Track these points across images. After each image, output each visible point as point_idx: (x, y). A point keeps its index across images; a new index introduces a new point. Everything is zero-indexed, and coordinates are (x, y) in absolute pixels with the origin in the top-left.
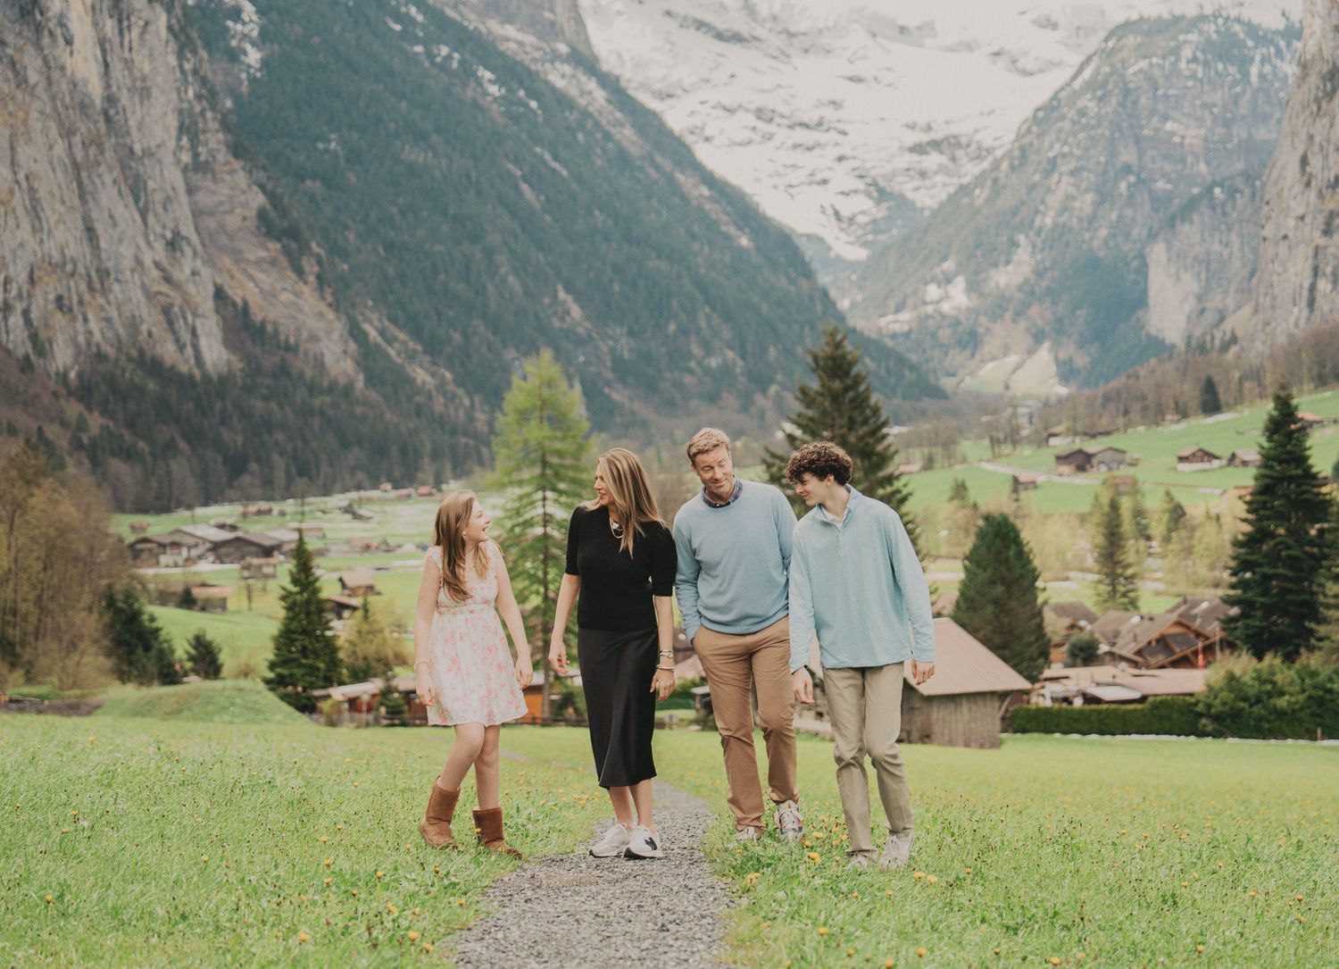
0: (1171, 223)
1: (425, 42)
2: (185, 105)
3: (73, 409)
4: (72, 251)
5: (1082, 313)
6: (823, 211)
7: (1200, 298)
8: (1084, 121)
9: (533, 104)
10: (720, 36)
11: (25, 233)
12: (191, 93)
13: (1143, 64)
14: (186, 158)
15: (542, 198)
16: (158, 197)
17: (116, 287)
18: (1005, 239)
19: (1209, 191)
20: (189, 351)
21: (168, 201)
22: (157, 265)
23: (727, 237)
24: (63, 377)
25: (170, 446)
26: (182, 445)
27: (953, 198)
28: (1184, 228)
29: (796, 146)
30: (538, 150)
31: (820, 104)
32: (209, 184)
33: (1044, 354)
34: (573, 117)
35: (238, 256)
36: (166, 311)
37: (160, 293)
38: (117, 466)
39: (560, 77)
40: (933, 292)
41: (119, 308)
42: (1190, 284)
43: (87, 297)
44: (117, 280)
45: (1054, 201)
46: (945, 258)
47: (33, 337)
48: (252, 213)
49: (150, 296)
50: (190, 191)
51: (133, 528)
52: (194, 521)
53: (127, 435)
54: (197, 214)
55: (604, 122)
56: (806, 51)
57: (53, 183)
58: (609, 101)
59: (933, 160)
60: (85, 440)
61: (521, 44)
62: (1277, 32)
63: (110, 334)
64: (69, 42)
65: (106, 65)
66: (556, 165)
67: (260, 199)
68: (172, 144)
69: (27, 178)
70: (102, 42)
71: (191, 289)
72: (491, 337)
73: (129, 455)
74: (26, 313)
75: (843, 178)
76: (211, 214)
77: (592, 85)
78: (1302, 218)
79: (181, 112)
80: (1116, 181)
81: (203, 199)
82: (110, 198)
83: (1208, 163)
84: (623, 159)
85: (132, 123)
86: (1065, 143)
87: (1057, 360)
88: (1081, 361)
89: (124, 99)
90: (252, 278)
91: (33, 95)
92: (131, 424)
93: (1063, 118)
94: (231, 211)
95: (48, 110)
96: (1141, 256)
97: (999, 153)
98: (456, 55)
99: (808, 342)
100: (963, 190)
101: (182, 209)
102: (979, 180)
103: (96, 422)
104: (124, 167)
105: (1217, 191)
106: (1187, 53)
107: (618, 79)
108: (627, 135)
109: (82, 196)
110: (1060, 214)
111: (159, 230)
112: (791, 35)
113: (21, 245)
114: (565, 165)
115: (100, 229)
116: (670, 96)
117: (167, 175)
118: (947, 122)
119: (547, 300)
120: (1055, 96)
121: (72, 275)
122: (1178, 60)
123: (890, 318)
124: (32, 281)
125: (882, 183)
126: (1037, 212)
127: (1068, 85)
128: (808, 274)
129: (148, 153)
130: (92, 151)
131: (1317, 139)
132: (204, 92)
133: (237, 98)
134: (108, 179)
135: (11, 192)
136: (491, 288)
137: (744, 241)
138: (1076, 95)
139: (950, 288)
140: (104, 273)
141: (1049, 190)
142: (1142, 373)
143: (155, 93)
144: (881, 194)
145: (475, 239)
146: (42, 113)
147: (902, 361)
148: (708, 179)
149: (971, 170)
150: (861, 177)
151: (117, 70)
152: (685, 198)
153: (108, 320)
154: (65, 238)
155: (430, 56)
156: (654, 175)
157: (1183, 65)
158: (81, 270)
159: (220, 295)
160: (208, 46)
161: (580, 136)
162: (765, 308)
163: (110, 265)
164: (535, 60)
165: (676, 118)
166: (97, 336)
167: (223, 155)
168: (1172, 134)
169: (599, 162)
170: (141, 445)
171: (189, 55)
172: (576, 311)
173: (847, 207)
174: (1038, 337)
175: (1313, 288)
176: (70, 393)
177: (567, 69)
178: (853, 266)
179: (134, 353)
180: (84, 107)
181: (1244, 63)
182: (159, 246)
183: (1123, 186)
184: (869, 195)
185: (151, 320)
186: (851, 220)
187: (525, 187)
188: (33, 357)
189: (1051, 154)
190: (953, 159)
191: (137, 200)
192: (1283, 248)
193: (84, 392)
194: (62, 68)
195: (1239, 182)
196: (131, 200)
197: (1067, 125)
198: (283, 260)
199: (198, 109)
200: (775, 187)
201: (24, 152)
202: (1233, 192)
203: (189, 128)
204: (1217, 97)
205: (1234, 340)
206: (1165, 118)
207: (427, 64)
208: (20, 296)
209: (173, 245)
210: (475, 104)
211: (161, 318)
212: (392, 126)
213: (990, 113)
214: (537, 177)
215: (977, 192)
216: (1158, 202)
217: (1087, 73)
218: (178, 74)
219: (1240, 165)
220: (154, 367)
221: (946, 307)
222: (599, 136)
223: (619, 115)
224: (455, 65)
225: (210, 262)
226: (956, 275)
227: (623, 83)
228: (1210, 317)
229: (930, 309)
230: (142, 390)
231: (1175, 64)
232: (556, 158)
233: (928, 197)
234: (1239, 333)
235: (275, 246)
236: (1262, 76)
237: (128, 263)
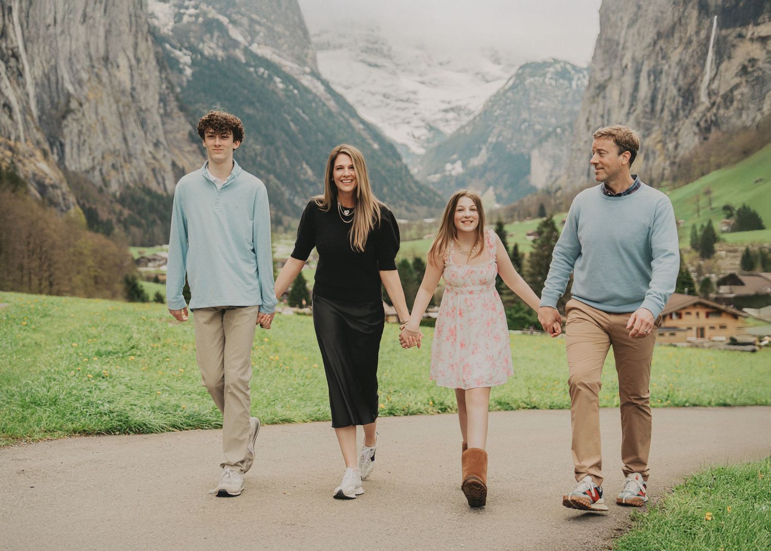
0: (540, 142)
1: (255, 67)
2: (162, 91)
3: (118, 207)
4: (118, 147)
5: (506, 176)
6: (408, 134)
7: (551, 171)
8: (508, 101)
9: (296, 91)
10: (370, 65)
11: (100, 139)
12: (164, 86)
13: (532, 80)
14: (162, 111)
15: (298, 127)
16: (151, 127)
17: (134, 161)
18: (477, 146)
19: (555, 130)
20: (162, 186)
21: (155, 128)
22: (150, 153)
23: (369, 145)
24: (114, 195)
25: (154, 222)
26: (159, 222)
27: (458, 130)
28: (545, 144)
29: (398, 109)
30: (297, 109)
31: (408, 92)
32: (170, 121)
33: (491, 191)
34: (310, 97)
35: (181, 149)
36: (154, 170)
37: (151, 163)
38: (134, 229)
39: (306, 81)
40: (449, 166)
41: (136, 168)
42: (548, 165)
43: (124, 164)
44: (136, 158)
45: (495, 131)
46: (453, 154)
47: (104, 180)
48: (186, 133)
49: (147, 164)
50: (163, 124)
51: (140, 253)
52: (162, 250)
53: (138, 218)
54: (166, 132)
55: (323, 99)
56: (403, 71)
57: (112, 121)
58: (325, 90)
59: (451, 115)
60: (122, 218)
61: (291, 68)
62: (584, 69)
63: (132, 179)
64: (118, 67)
65: (132, 76)
66: (304, 115)
67: (189, 127)
68: (156, 106)
69: (102, 118)
70: (131, 67)
71: (163, 162)
72: (276, 181)
73: (139, 225)
74: (101, 170)
75: (416, 122)
76: (171, 132)
77: (318, 84)
78: (586, 142)
79: (160, 94)
80: (521, 125)
81: (168, 127)
82: (133, 127)
83: (556, 118)
84: (330, 113)
85: (142, 98)
86: (501, 109)
87: (496, 195)
88: (505, 195)
89: (139, 88)
90: (186, 158)
91: (104, 86)
92: (139, 213)
93: (500, 100)
94: (178, 132)
95: (110, 92)
96: (529, 155)
97: (477, 113)
98: (267, 72)
99: (400, 186)
100: (463, 127)
101: (160, 132)
102: (468, 124)
103: (126, 212)
104: (138, 114)
105: (559, 130)
106: (549, 75)
107: (328, 83)
108: (332, 104)
109: (122, 125)
110: (498, 137)
111: (151, 138)
112: (398, 65)
113: (99, 144)
114: (307, 115)
115: (129, 138)
116: (350, 88)
117: (154, 118)
118: (458, 100)
119: (299, 168)
120: (498, 92)
121: (118, 156)
122: (545, 78)
123: (432, 176)
124: (103, 158)
125: (431, 124)
126: (489, 136)
127: (503, 87)
128: (400, 159)
129: (147, 110)
130: (127, 109)
131: (593, 111)
132: (170, 86)
133: (182, 87)
134: (132, 119)
135: (96, 124)
136: (277, 164)
137: (376, 146)
138: (506, 91)
139: (455, 164)
140: (130, 155)
141: (494, 128)
142: (525, 200)
143: (150, 86)
144: (431, 128)
145: (272, 144)
146: (107, 93)
147: (435, 194)
148: (362, 122)
149: (465, 120)
150: (423, 121)
151: (136, 77)
152: (353, 129)
153: (131, 173)
154: (116, 141)
155: (256, 72)
156: (341, 119)
157: (547, 80)
158: (122, 154)
159: (174, 164)
160: (171, 67)
161: (314, 105)
162: (383, 173)
163: (132, 152)
164: (296, 75)
165: (351, 97)
166: (127, 179)
167: (176, 110)
168: (542, 107)
169: (320, 114)
170: (143, 221)
171: (164, 71)
172: (310, 172)
173: (417, 133)
174: (489, 185)
175: (589, 169)
176: (117, 201)
177: (309, 77)
178: (418, 156)
179: (141, 186)
180: (123, 92)
181: (570, 80)
182: (151, 145)
183: (523, 127)
184: (425, 128)
185: (148, 174)
186: (419, 138)
187: (292, 124)
188: (103, 186)
189: (496, 114)
190: (459, 115)
191: (143, 127)
192: (579, 154)
193: (122, 201)
194: (115, 76)
195: (567, 127)
196: (140, 127)
197: (502, 103)
198: (198, 151)
199: (166, 92)
200: (390, 124)
201: (101, 109)
202: (564, 130)
203: (163, 100)
204: (559, 93)
205: (560, 188)
206: (539, 101)
207: (255, 75)
208: (98, 164)
209: (157, 144)
210: (274, 92)
211: (151, 173)
212: (241, 99)
213: (474, 97)
214: (297, 120)
215: (467, 128)
216: (536, 133)
217: (511, 83)
218: (159, 79)
219: (568, 120)
220: (148, 192)
221: (454, 173)
222: (321, 104)
223: (329, 96)
224: (266, 76)
225: (170, 151)
226: (457, 160)
227: (330, 84)
228: (553, 179)
229: (447, 173)
230: (143, 201)
231: (544, 81)
232: (304, 112)
233: (449, 130)
234: (562, 186)
235: (195, 146)
236: (577, 86)
237: (139, 152)
